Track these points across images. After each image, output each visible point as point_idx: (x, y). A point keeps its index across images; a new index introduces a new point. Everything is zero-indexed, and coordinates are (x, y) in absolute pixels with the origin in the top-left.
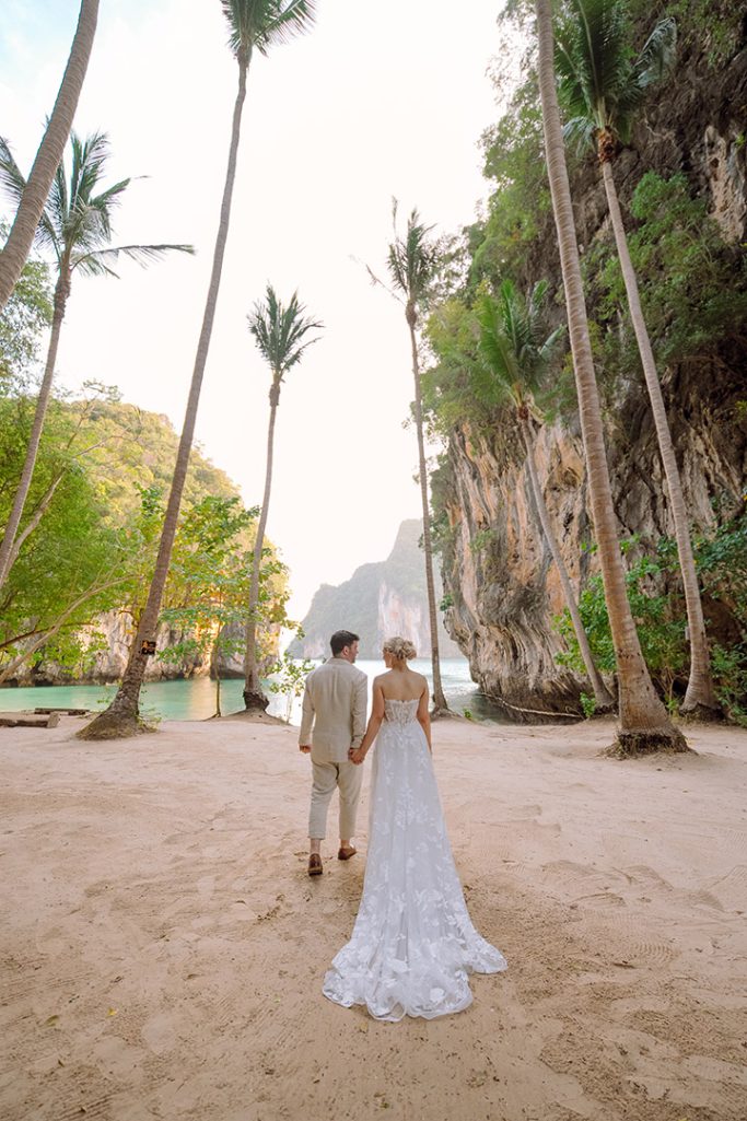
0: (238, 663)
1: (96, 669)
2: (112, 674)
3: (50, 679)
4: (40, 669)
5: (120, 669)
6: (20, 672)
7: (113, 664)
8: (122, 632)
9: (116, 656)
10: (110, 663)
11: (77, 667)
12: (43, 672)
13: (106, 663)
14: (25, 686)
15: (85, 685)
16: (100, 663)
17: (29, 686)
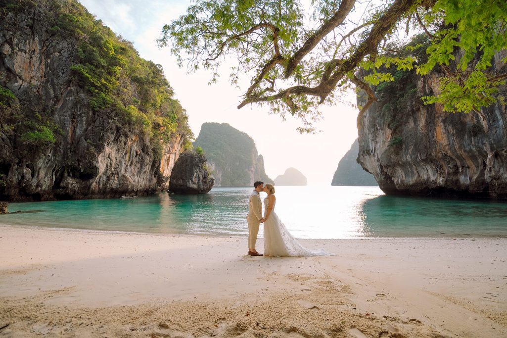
0: (194, 183)
1: (109, 186)
2: (120, 189)
3: (72, 193)
4: (62, 185)
5: (128, 186)
6: (44, 187)
7: (122, 182)
8: (127, 158)
9: (124, 176)
10: (119, 180)
11: (94, 184)
12: (64, 188)
13: (116, 182)
14: (47, 200)
15: (99, 198)
16: (112, 181)
17: (51, 200)
